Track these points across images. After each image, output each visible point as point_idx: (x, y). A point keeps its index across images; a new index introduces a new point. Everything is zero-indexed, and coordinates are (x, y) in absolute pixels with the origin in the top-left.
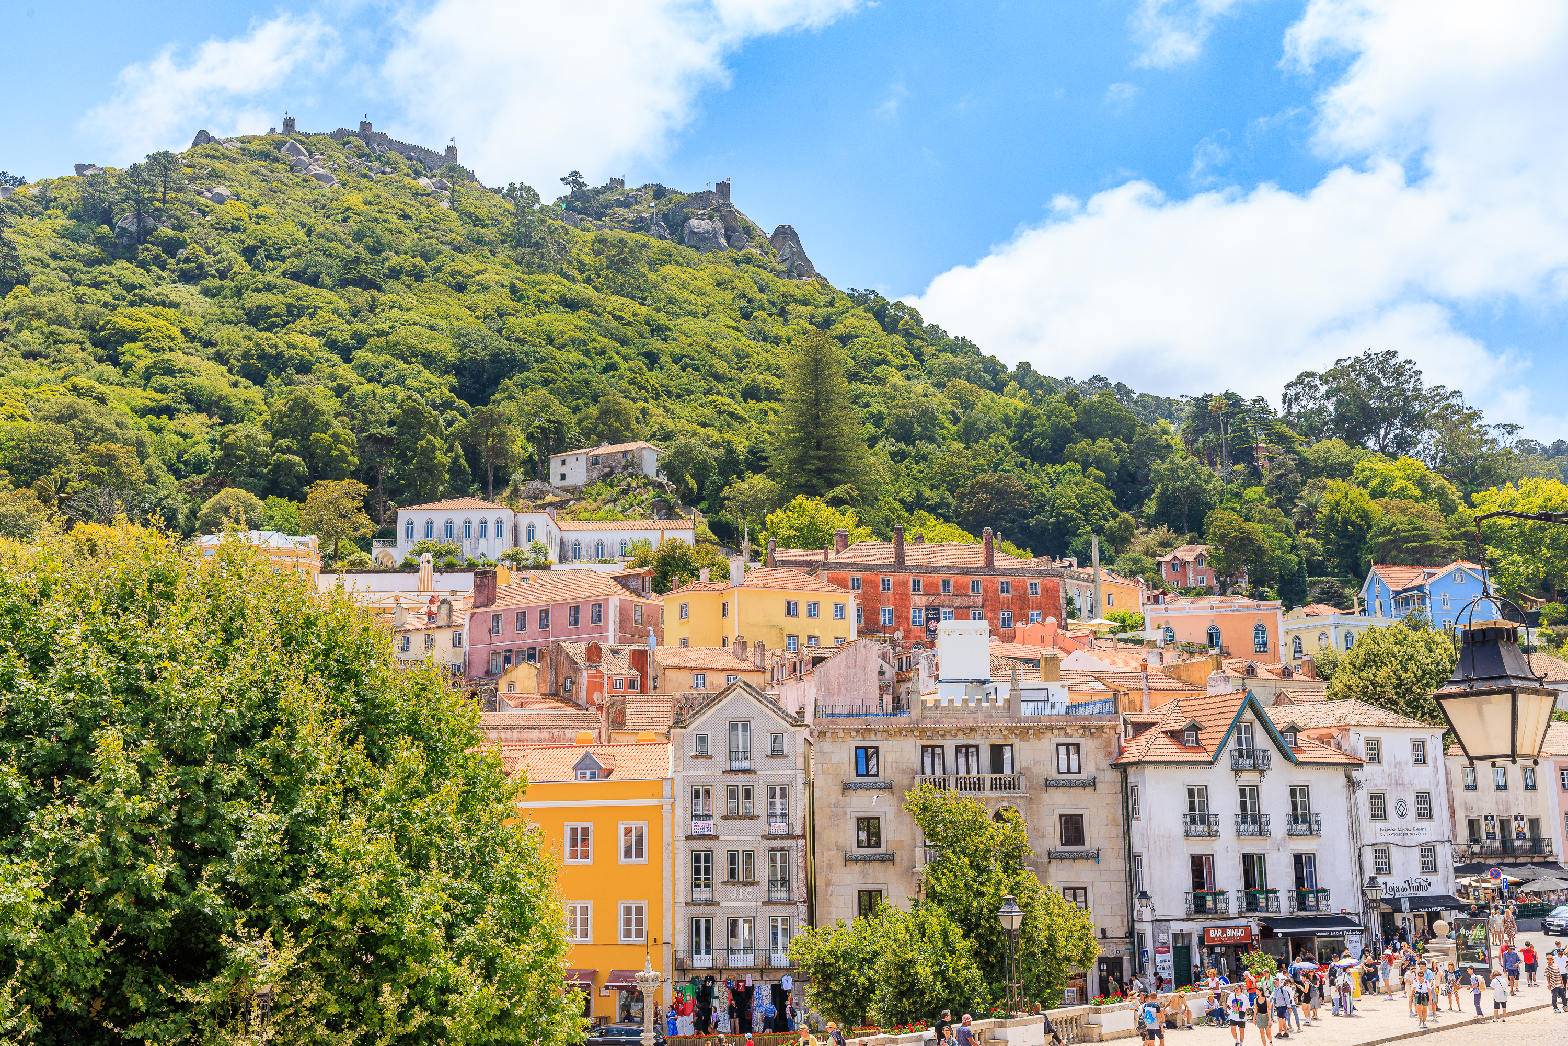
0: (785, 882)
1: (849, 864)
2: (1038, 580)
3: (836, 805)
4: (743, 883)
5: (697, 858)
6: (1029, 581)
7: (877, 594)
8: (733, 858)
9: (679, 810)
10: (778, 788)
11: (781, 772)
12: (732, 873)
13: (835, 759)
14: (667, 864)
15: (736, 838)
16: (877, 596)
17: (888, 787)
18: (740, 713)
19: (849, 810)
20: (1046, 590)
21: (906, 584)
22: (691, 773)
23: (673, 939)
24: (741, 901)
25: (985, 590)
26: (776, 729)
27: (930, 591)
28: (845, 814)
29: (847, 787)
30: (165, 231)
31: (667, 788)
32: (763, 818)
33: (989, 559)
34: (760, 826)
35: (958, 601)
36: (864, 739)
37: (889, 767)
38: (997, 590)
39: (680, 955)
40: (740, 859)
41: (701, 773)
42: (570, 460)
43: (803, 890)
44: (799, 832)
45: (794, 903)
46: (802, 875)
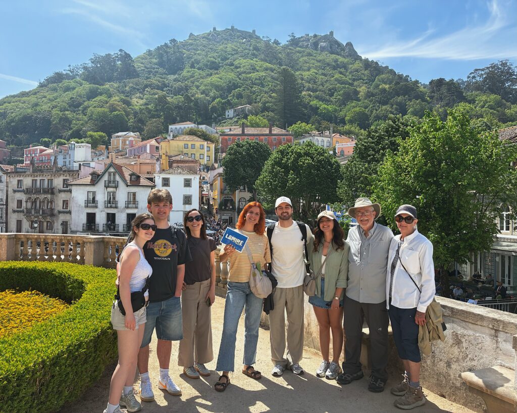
2: (285, 137)
3: (13, 196)
6: (282, 137)
10: (1, 191)
13: (13, 183)
17: (23, 191)
19: (15, 198)
25: (268, 140)
29: (15, 191)
33: (270, 131)
36: (19, 177)
37: (25, 186)
38: (272, 140)
42: (230, 111)
43: (5, 219)
44: (5, 204)
45: (3, 223)
46: (5, 215)
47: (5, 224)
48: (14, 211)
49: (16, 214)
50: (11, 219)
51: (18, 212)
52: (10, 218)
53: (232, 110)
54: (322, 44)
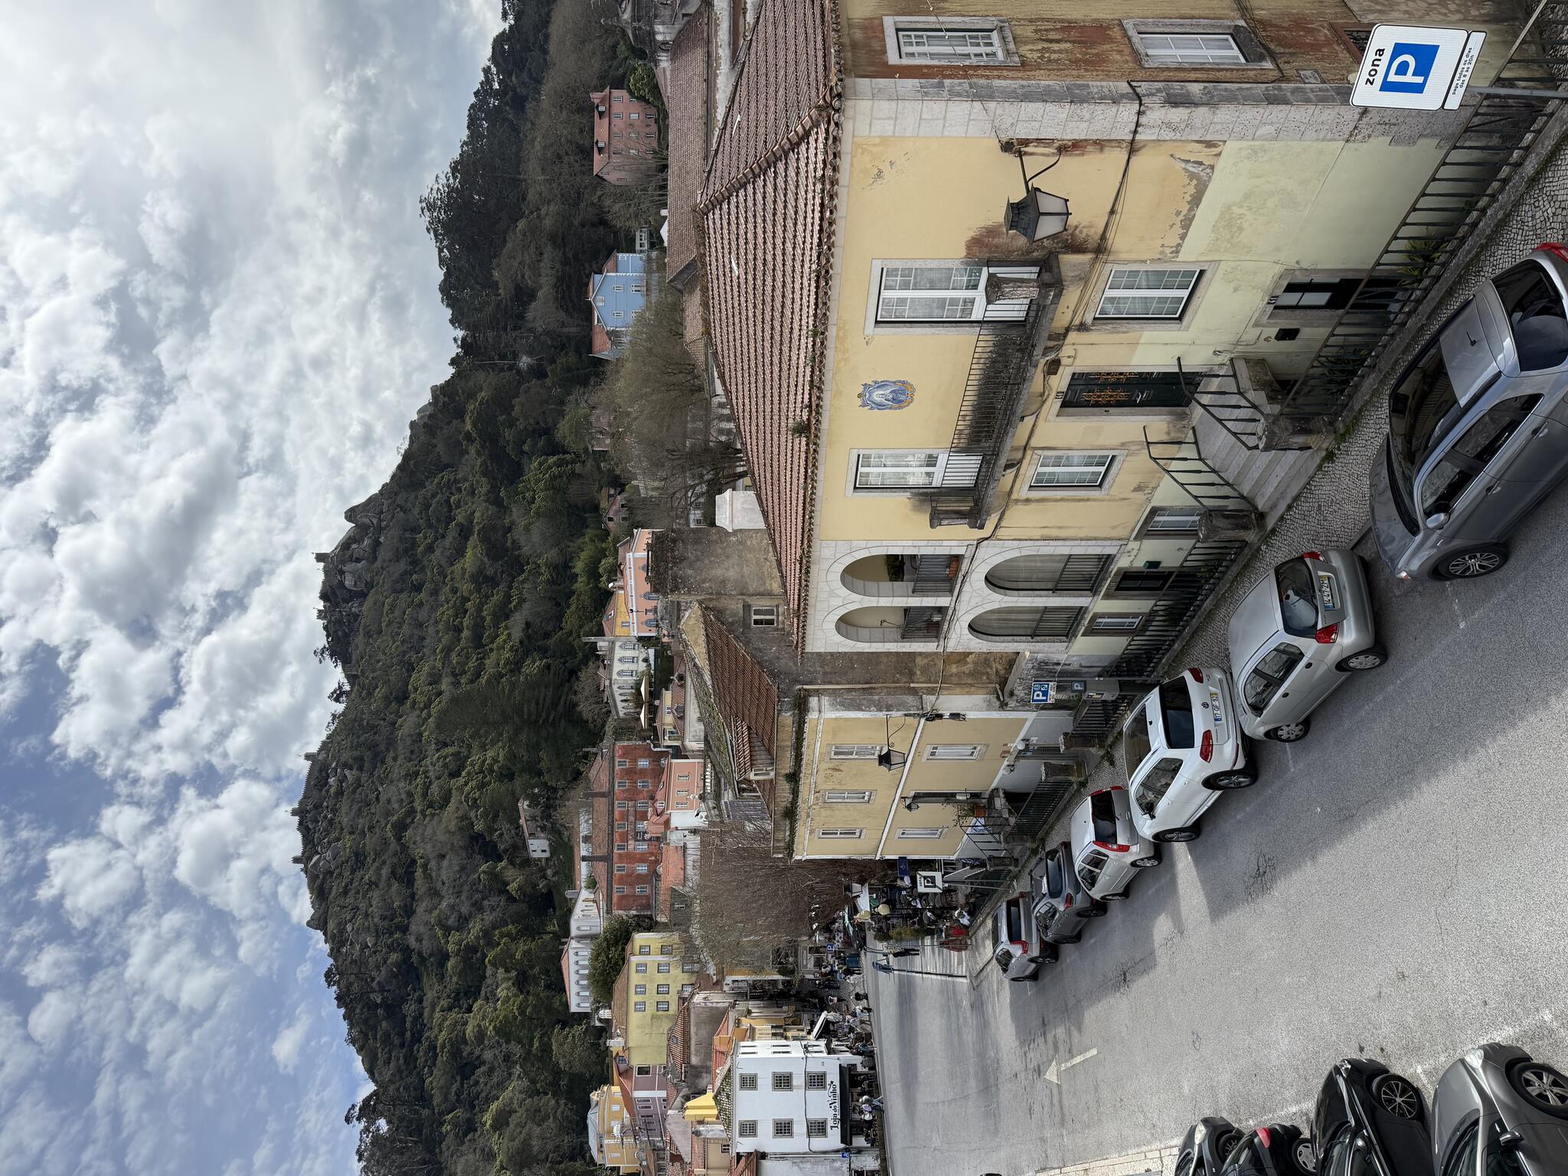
2: (617, 760)
6: (617, 768)
7: (627, 875)
16: (629, 875)
20: (624, 755)
21: (620, 855)
25: (625, 799)
27: (624, 838)
33: (603, 795)
35: (632, 818)
38: (623, 791)
42: (531, 848)
53: (530, 841)
54: (347, 583)
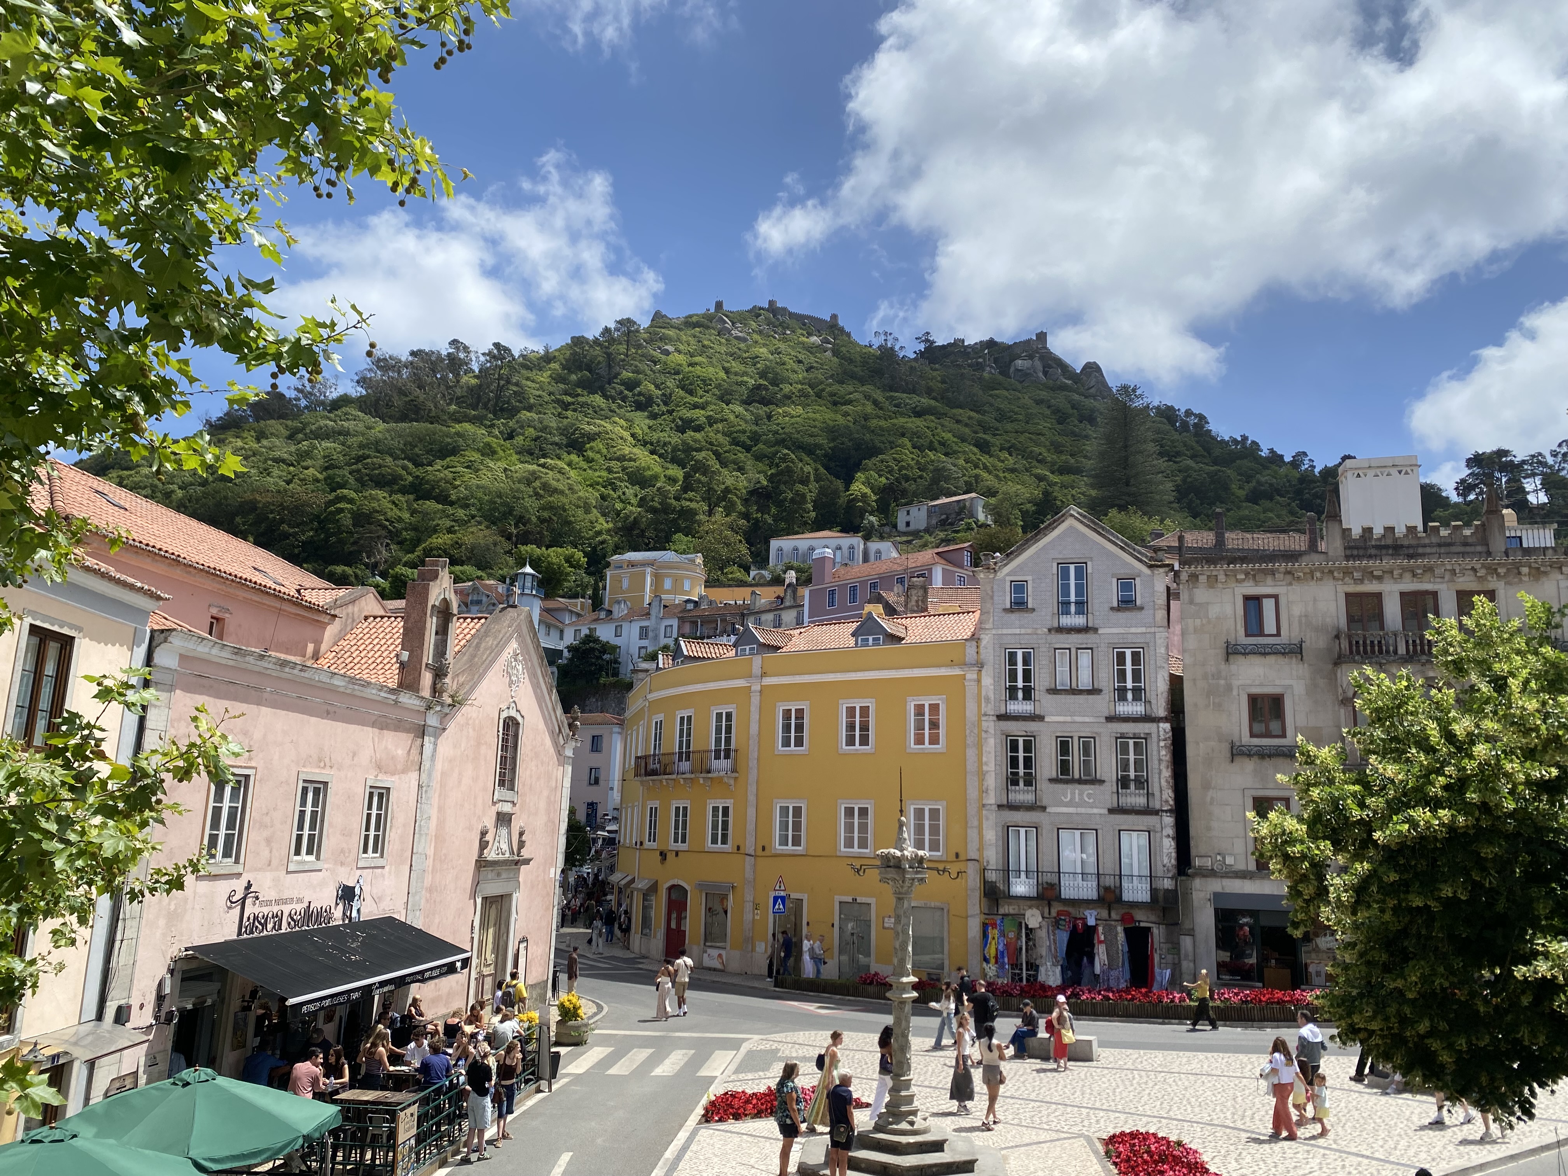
0: (1141, 783)
1: (1238, 759)
3: (1217, 676)
4: (1080, 781)
5: (1014, 747)
8: (1064, 747)
9: (987, 681)
10: (1128, 653)
11: (1133, 630)
12: (1065, 767)
13: (1214, 611)
14: (971, 753)
15: (1068, 719)
17: (1295, 651)
18: (1071, 552)
19: (1235, 683)
22: (1005, 631)
23: (981, 855)
24: (1077, 806)
26: (1123, 572)
28: (1229, 688)
29: (1232, 651)
30: (626, 374)
31: (971, 650)
32: (1108, 694)
34: (1103, 704)
36: (1257, 583)
37: (1296, 625)
39: (992, 876)
40: (1075, 748)
41: (1017, 631)
42: (914, 510)
43: (1168, 795)
44: (1162, 712)
45: (1156, 812)
46: (1167, 773)
47: (1169, 820)
48: (1237, 752)
49: (1249, 765)
50: (1211, 793)
51: (1263, 754)
52: (1207, 786)
53: (924, 509)
54: (1019, 362)
